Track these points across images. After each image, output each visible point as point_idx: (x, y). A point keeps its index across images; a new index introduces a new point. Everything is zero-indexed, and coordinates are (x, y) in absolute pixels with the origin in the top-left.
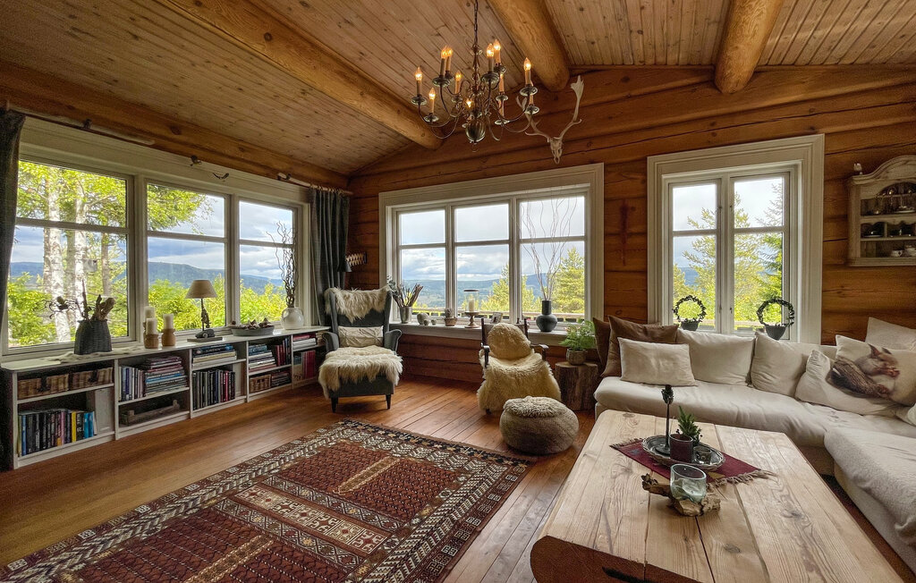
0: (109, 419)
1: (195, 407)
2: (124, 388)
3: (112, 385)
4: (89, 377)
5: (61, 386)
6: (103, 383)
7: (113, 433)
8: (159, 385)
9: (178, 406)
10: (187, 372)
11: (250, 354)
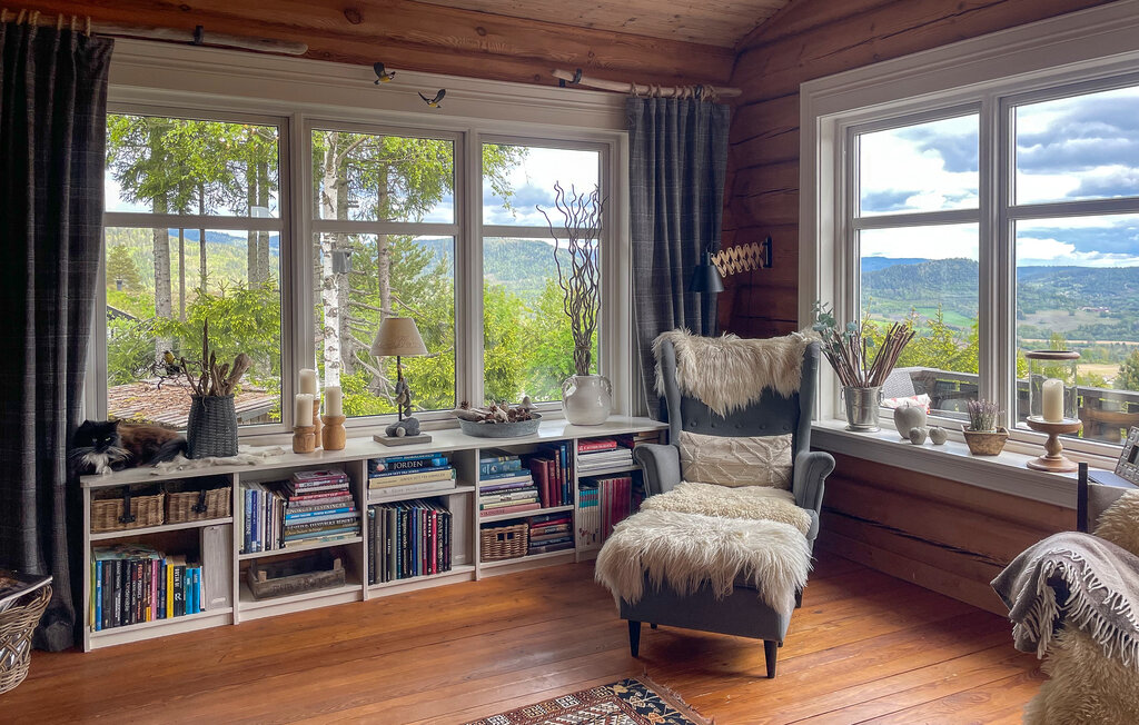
0: (226, 583)
1: (373, 579)
2: (249, 528)
3: (229, 520)
4: (192, 502)
5: (151, 516)
6: (216, 515)
7: (229, 610)
8: (309, 527)
9: (343, 571)
10: (358, 507)
11: (484, 477)
